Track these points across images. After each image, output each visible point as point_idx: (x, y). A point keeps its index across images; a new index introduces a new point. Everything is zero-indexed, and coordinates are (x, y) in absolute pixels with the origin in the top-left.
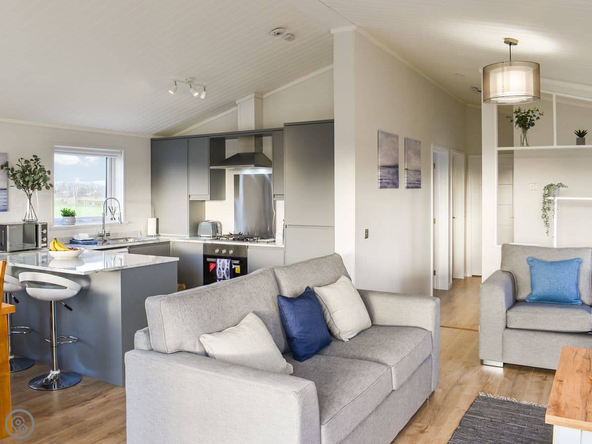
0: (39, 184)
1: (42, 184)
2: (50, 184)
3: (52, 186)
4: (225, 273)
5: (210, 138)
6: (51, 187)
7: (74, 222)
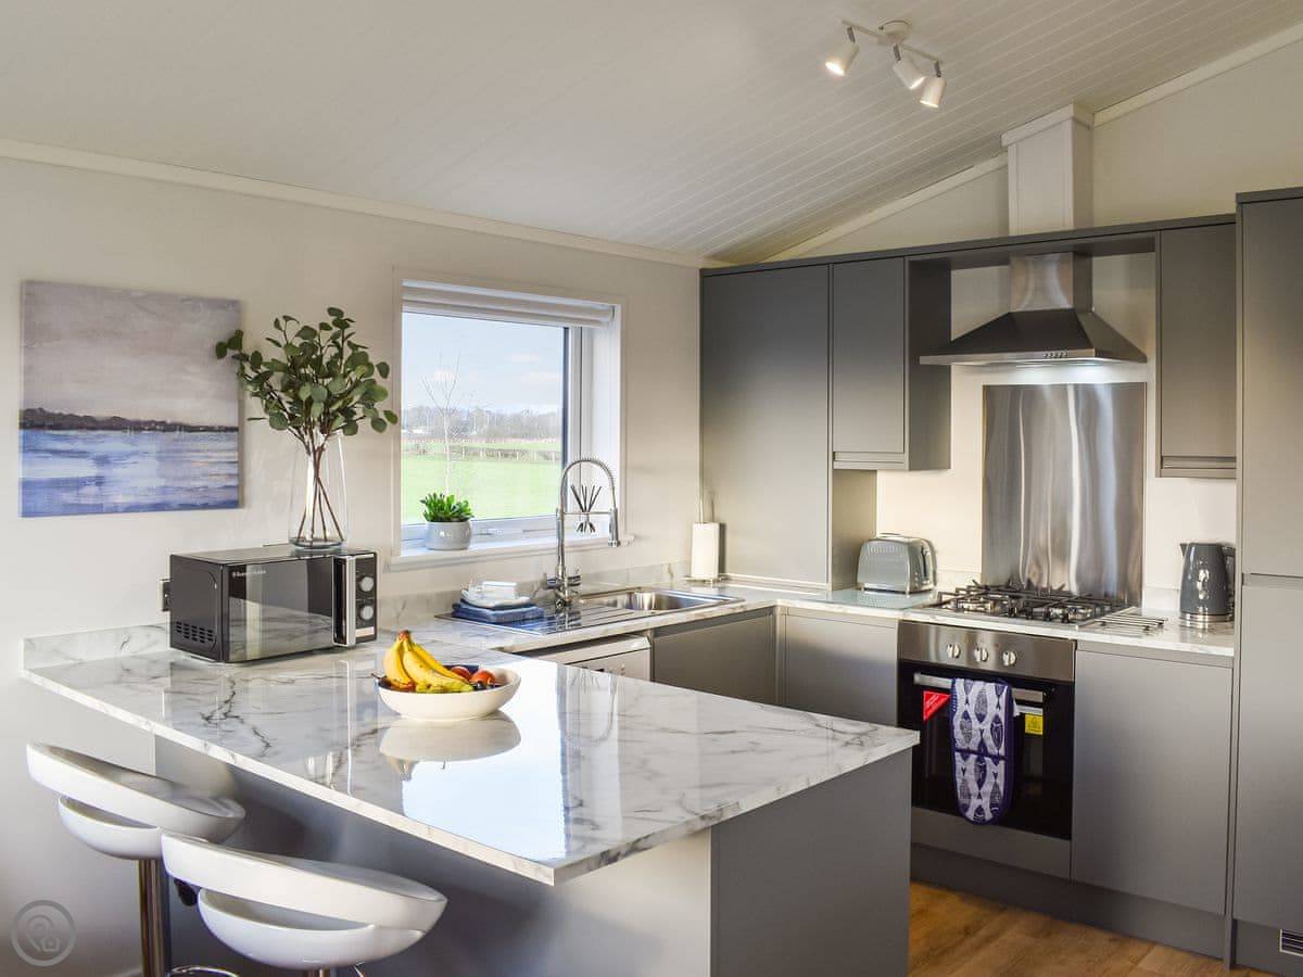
0: (347, 412)
1: (359, 410)
2: (388, 413)
3: (393, 418)
4: (987, 734)
5: (912, 264)
6: (389, 423)
7: (464, 541)
